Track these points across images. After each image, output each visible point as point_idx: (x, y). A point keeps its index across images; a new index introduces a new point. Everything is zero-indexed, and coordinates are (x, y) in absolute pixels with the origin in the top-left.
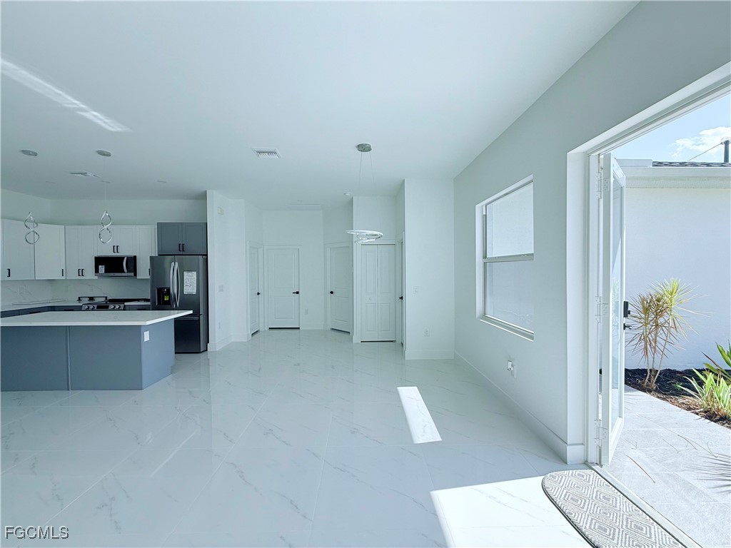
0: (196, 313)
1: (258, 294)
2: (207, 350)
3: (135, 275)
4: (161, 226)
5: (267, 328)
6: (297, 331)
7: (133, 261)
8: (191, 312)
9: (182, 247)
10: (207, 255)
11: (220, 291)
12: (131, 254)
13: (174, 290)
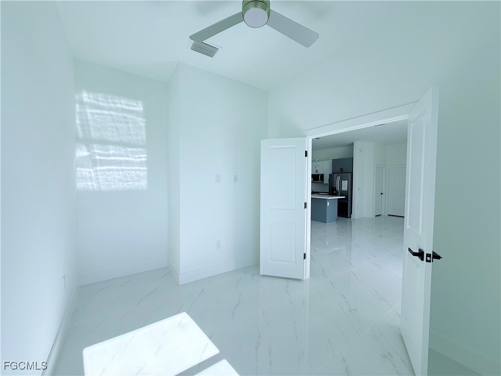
0: (347, 199)
1: (382, 194)
2: (351, 217)
3: (323, 182)
4: (334, 161)
5: (386, 214)
6: (402, 218)
7: (322, 176)
8: (344, 197)
9: (342, 170)
10: (352, 173)
11: (358, 190)
12: (322, 173)
13: (338, 189)
